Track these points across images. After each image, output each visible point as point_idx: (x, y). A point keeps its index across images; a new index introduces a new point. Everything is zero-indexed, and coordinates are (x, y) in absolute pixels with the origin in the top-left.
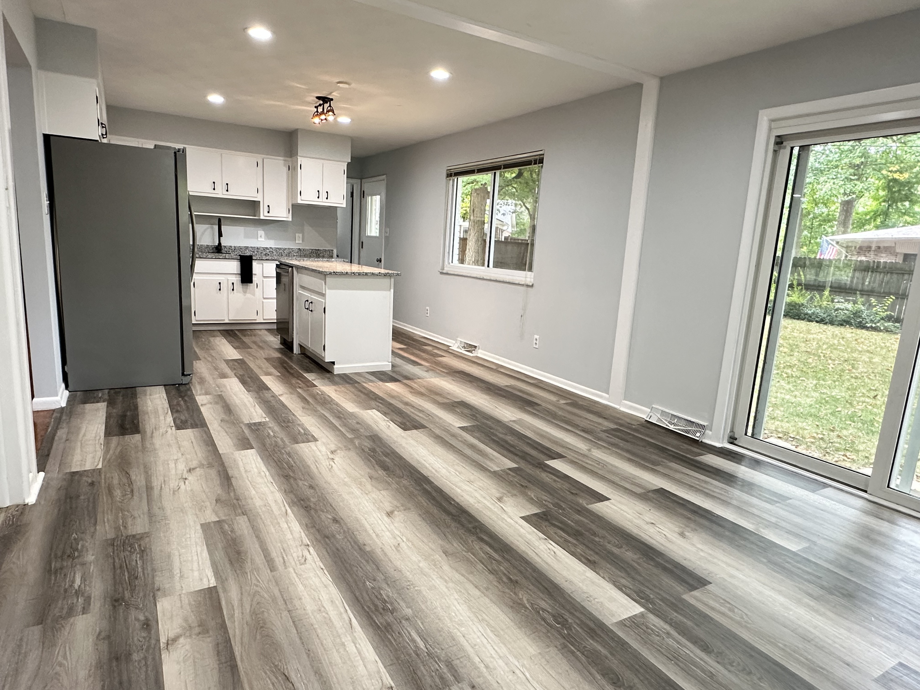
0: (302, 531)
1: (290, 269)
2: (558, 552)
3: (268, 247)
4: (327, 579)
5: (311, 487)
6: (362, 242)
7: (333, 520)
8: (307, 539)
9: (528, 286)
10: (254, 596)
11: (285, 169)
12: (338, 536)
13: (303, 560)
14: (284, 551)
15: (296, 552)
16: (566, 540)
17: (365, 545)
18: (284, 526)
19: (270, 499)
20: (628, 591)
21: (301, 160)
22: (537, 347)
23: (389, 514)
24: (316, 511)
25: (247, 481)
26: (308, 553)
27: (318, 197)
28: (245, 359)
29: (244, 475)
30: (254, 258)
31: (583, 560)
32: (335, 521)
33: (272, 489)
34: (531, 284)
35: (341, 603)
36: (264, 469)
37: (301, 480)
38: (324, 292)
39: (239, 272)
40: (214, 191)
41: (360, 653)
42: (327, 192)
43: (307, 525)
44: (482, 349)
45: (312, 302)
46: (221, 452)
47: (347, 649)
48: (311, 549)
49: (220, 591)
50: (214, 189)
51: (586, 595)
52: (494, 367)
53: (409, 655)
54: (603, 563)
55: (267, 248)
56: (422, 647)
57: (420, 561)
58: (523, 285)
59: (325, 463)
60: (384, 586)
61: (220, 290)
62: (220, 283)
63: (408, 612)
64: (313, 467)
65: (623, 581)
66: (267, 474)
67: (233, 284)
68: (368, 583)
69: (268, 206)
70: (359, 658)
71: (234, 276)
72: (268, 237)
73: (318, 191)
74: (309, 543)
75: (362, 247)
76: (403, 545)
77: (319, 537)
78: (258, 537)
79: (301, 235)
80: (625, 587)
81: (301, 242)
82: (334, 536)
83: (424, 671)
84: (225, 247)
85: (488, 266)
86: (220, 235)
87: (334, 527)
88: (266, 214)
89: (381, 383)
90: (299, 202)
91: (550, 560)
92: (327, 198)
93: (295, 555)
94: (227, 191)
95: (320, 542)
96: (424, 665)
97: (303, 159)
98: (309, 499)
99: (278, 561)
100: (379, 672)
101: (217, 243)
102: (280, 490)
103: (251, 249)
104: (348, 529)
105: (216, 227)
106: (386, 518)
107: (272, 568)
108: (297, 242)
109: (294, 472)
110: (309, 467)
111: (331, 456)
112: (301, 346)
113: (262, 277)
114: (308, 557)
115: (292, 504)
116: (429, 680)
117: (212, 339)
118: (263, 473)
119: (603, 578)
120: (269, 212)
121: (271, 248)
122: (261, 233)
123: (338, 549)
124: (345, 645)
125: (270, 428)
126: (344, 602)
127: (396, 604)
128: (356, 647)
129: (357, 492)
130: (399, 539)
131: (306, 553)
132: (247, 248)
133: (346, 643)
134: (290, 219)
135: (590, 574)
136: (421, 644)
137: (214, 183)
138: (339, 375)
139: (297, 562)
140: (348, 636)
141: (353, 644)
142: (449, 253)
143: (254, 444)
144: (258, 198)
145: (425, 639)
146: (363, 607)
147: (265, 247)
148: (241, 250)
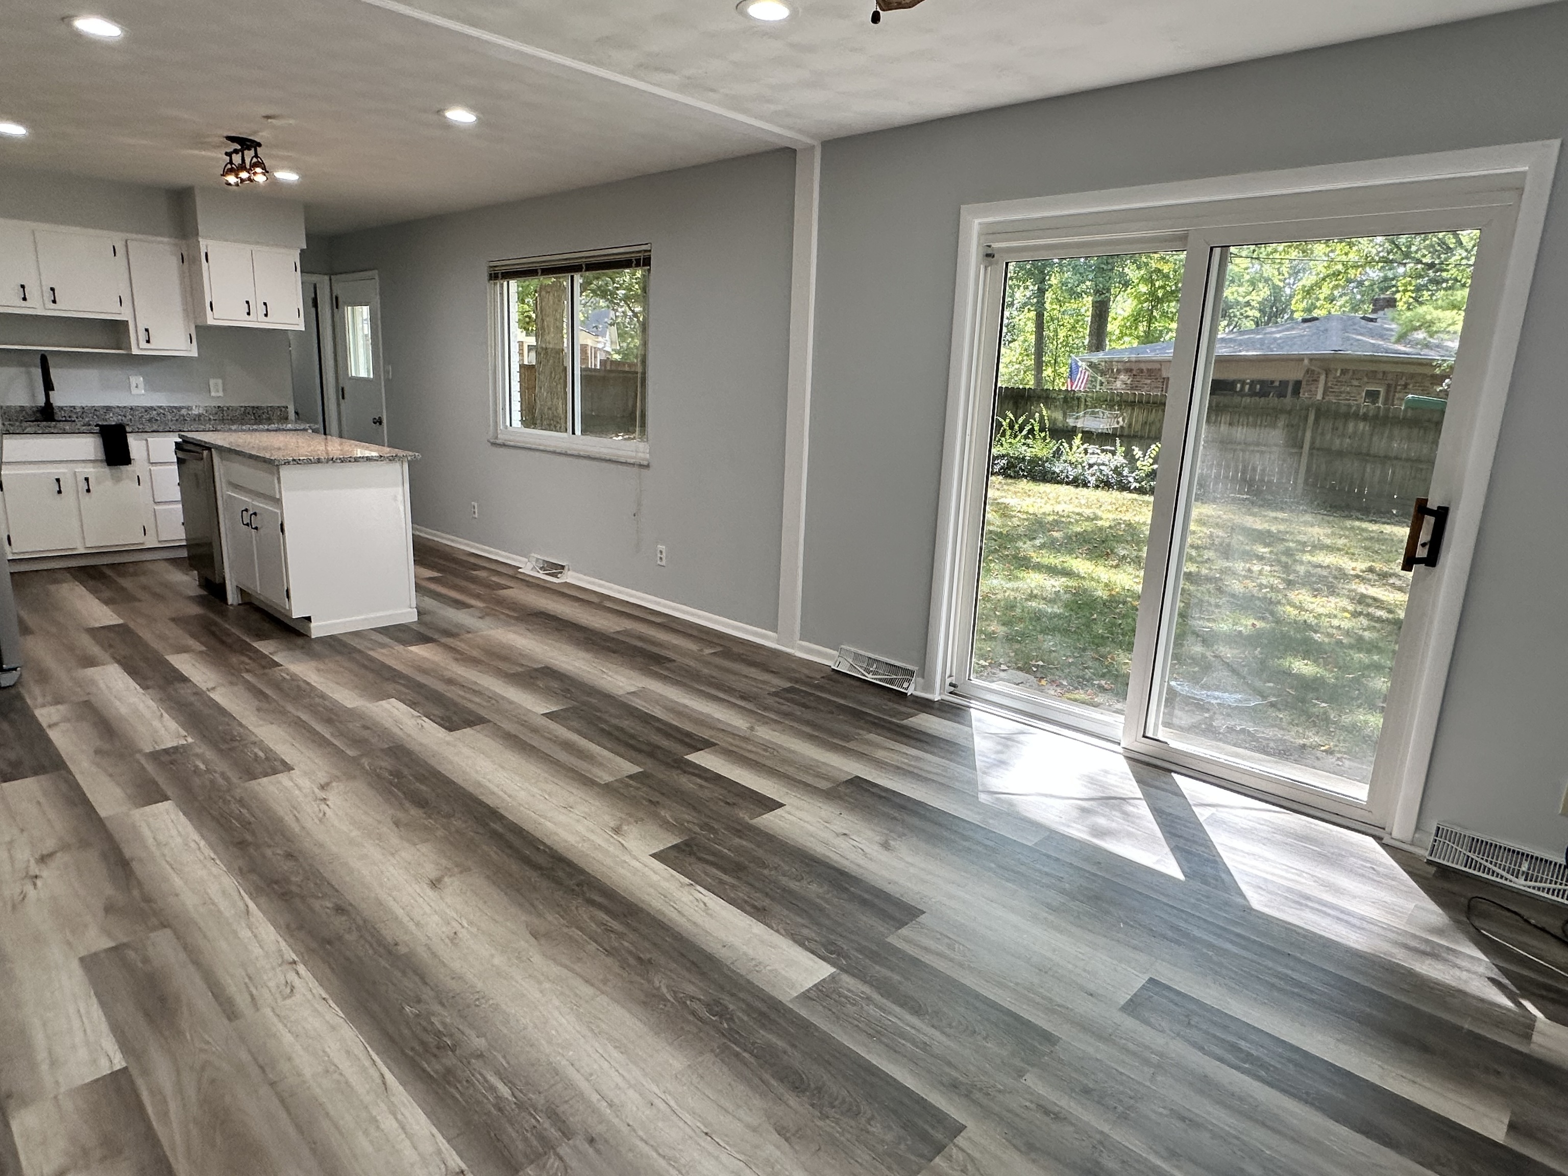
0: (280, 939)
1: (205, 453)
2: (710, 904)
3: (154, 404)
4: (334, 1014)
5: (289, 856)
6: (343, 389)
7: (337, 910)
8: (291, 952)
9: (641, 466)
10: (203, 1068)
11: (174, 261)
12: (347, 937)
13: (288, 990)
14: (250, 978)
15: (274, 978)
16: (722, 882)
17: (396, 944)
18: (245, 934)
19: (213, 890)
20: (813, 946)
21: (204, 244)
22: (663, 563)
23: (435, 884)
24: (303, 898)
25: (164, 863)
26: (296, 977)
27: (249, 314)
28: (132, 625)
29: (157, 854)
30: (128, 429)
31: (748, 908)
32: (340, 910)
33: (215, 870)
34: (645, 463)
35: (365, 1052)
36: (196, 837)
37: (269, 846)
38: (278, 497)
40: (24, 303)
41: (403, 1128)
42: (265, 304)
43: (288, 926)
44: (574, 571)
45: (255, 514)
46: (103, 813)
47: (382, 1126)
48: (301, 968)
49: (135, 1072)
50: (25, 299)
51: (754, 963)
52: (595, 600)
53: (489, 1114)
54: (777, 908)
55: (152, 408)
56: (506, 1095)
57: (492, 956)
58: (633, 464)
59: (310, 809)
60: (437, 1008)
61: (60, 492)
62: (58, 480)
63: (479, 1043)
64: (289, 820)
65: (805, 932)
66: (202, 843)
67: (87, 479)
68: (408, 1009)
69: (147, 330)
70: (403, 1136)
71: (91, 465)
72: (151, 386)
73: (247, 302)
74: (296, 958)
75: (343, 398)
76: (463, 934)
77: (314, 945)
78: (197, 963)
79: (220, 381)
80: (808, 939)
81: (221, 394)
82: (340, 938)
83: (514, 1135)
84: (61, 408)
85: (574, 433)
86: (48, 386)
87: (339, 922)
88: (143, 344)
89: (400, 648)
90: (210, 322)
91: (699, 918)
92: (266, 315)
93: (272, 984)
94: (54, 302)
95: (313, 951)
96: (512, 1125)
97: (210, 243)
98: (287, 881)
99: (242, 1001)
100: (439, 1152)
101: (41, 401)
102: (230, 869)
103: (117, 410)
104: (365, 921)
105: (38, 372)
106: (430, 892)
107: (230, 1012)
108: (213, 394)
109: (253, 833)
110: (281, 820)
111: (323, 795)
112: (242, 592)
113: (146, 464)
114: (297, 982)
115: (256, 892)
116: (521, 1145)
117: (52, 588)
118: (193, 845)
119: (777, 931)
120: (148, 342)
121: (160, 407)
122: (137, 380)
123: (347, 959)
124: (377, 1121)
125: (197, 755)
126: (369, 1049)
127: (458, 1035)
128: (396, 1119)
129: (375, 853)
130: (454, 924)
131: (292, 976)
132: (108, 409)
133: (378, 1118)
134: (194, 353)
135: (758, 928)
136: (504, 1091)
137: (23, 287)
138: (320, 640)
139: (278, 995)
140: (382, 1105)
141: (391, 1117)
142: (504, 409)
143: (169, 793)
144: (124, 314)
145: (510, 1082)
146: (403, 1053)
147: (149, 405)
148: (98, 413)
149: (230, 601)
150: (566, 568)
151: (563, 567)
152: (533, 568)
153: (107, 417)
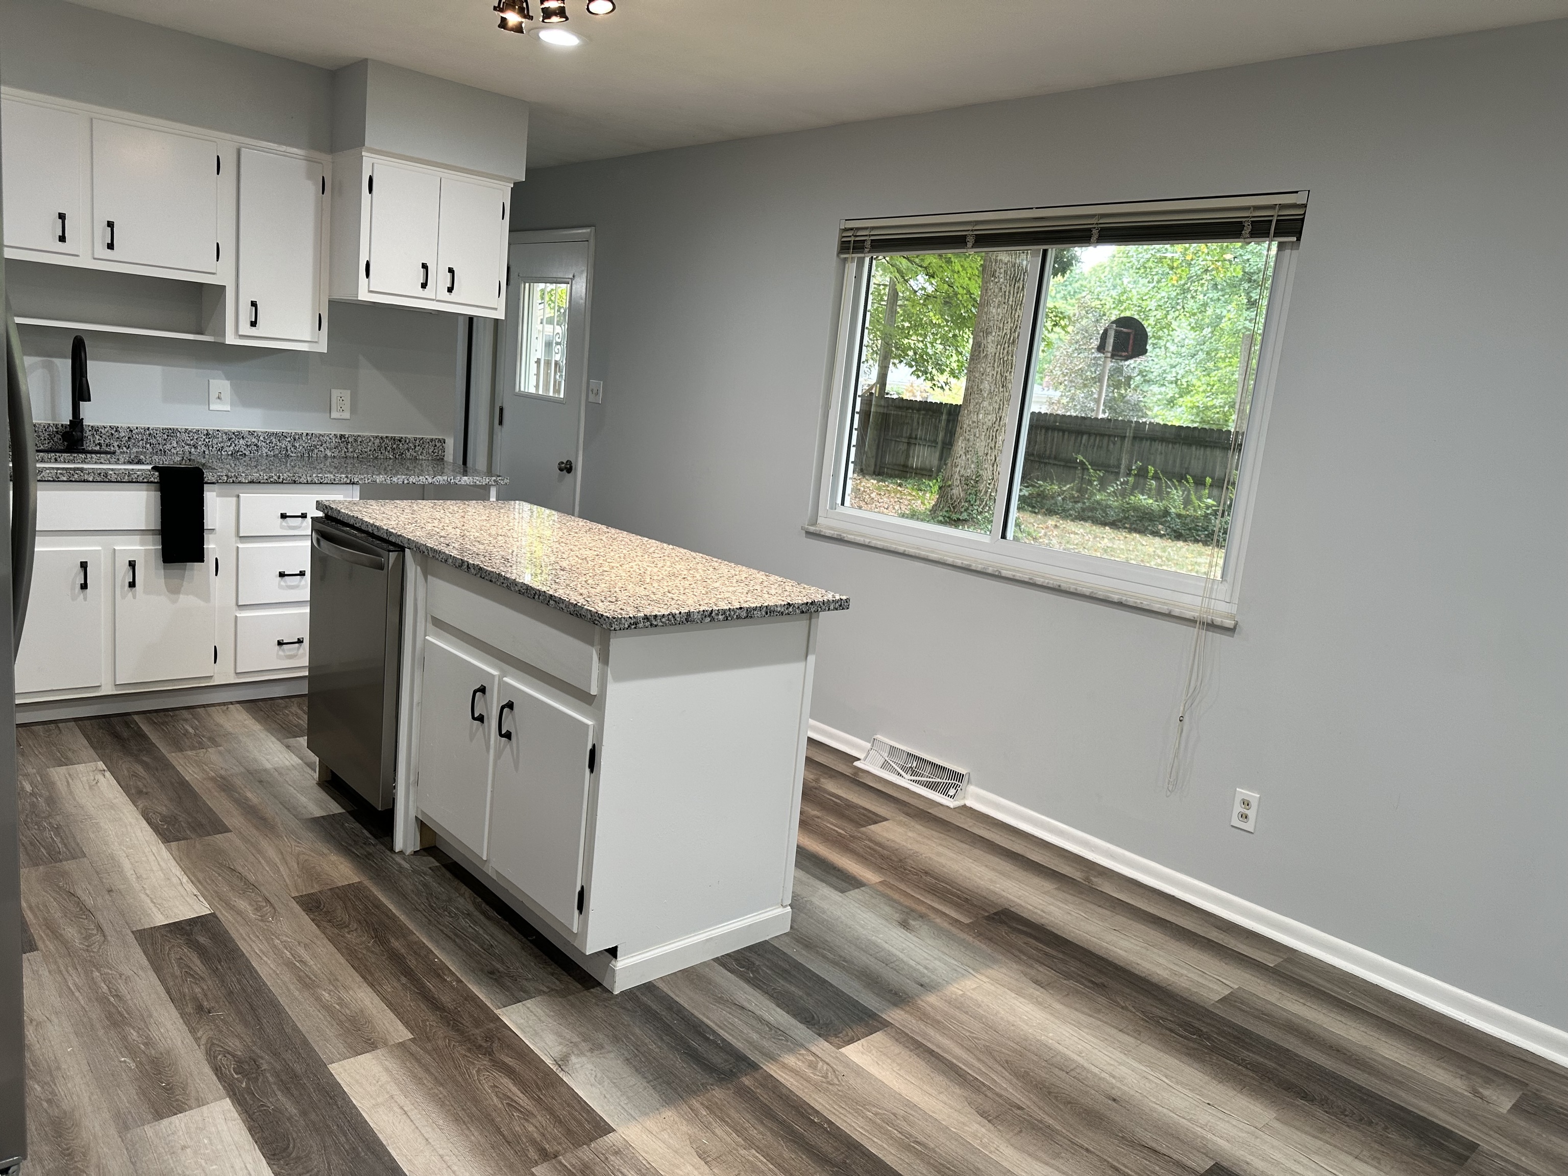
1: (393, 556)
3: (244, 429)
11: (310, 189)
21: (370, 163)
22: (1249, 826)
27: (424, 286)
28: (226, 918)
30: (208, 476)
34: (1226, 622)
38: (597, 696)
39: (155, 524)
40: (60, 247)
42: (451, 271)
44: (977, 785)
50: (62, 239)
55: (239, 435)
61: (84, 586)
62: (84, 565)
67: (132, 564)
69: (254, 304)
71: (137, 538)
72: (243, 399)
73: (424, 266)
75: (501, 423)
79: (347, 394)
81: (347, 415)
84: (96, 429)
85: (1004, 536)
86: (81, 392)
88: (245, 329)
90: (364, 296)
92: (450, 290)
94: (111, 246)
97: (379, 160)
101: (66, 418)
103: (185, 436)
105: (65, 366)
108: (334, 415)
112: (423, 827)
113: (233, 538)
117: (58, 774)
120: (253, 324)
121: (251, 433)
122: (220, 385)
132: (171, 433)
134: (323, 348)
137: (62, 217)
138: (631, 997)
142: (835, 476)
144: (221, 275)
147: (234, 429)
148: (153, 441)
149: (399, 845)
150: (966, 779)
151: (960, 777)
152: (885, 765)
153: (168, 447)
